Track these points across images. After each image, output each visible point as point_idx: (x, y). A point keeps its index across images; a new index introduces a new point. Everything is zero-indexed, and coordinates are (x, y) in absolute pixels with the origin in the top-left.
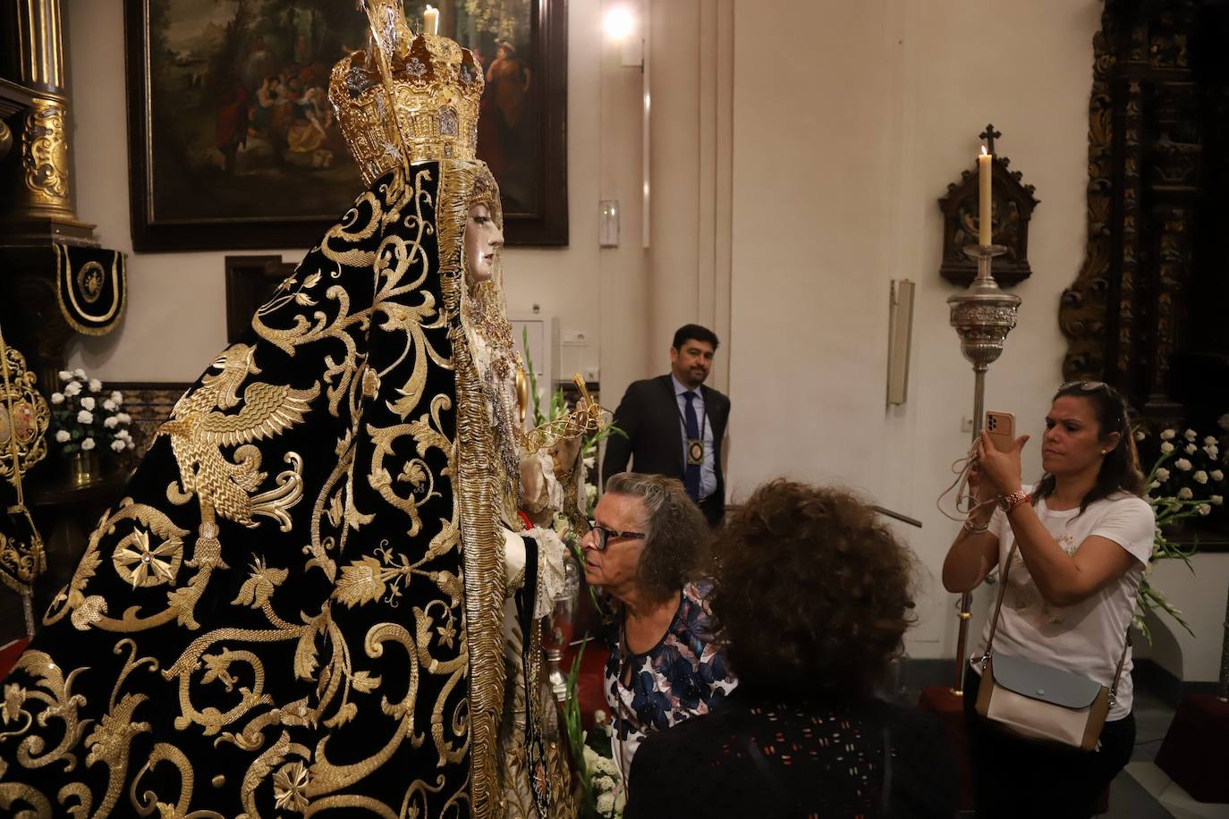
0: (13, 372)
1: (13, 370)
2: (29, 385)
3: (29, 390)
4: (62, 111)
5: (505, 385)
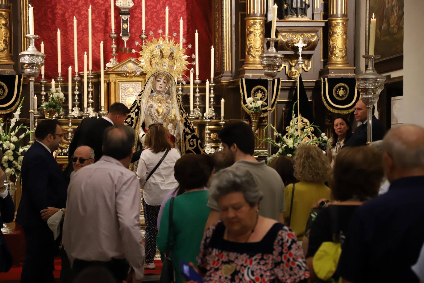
0: (304, 127)
2: (310, 132)
3: (310, 134)
4: (343, 23)
5: (152, 109)
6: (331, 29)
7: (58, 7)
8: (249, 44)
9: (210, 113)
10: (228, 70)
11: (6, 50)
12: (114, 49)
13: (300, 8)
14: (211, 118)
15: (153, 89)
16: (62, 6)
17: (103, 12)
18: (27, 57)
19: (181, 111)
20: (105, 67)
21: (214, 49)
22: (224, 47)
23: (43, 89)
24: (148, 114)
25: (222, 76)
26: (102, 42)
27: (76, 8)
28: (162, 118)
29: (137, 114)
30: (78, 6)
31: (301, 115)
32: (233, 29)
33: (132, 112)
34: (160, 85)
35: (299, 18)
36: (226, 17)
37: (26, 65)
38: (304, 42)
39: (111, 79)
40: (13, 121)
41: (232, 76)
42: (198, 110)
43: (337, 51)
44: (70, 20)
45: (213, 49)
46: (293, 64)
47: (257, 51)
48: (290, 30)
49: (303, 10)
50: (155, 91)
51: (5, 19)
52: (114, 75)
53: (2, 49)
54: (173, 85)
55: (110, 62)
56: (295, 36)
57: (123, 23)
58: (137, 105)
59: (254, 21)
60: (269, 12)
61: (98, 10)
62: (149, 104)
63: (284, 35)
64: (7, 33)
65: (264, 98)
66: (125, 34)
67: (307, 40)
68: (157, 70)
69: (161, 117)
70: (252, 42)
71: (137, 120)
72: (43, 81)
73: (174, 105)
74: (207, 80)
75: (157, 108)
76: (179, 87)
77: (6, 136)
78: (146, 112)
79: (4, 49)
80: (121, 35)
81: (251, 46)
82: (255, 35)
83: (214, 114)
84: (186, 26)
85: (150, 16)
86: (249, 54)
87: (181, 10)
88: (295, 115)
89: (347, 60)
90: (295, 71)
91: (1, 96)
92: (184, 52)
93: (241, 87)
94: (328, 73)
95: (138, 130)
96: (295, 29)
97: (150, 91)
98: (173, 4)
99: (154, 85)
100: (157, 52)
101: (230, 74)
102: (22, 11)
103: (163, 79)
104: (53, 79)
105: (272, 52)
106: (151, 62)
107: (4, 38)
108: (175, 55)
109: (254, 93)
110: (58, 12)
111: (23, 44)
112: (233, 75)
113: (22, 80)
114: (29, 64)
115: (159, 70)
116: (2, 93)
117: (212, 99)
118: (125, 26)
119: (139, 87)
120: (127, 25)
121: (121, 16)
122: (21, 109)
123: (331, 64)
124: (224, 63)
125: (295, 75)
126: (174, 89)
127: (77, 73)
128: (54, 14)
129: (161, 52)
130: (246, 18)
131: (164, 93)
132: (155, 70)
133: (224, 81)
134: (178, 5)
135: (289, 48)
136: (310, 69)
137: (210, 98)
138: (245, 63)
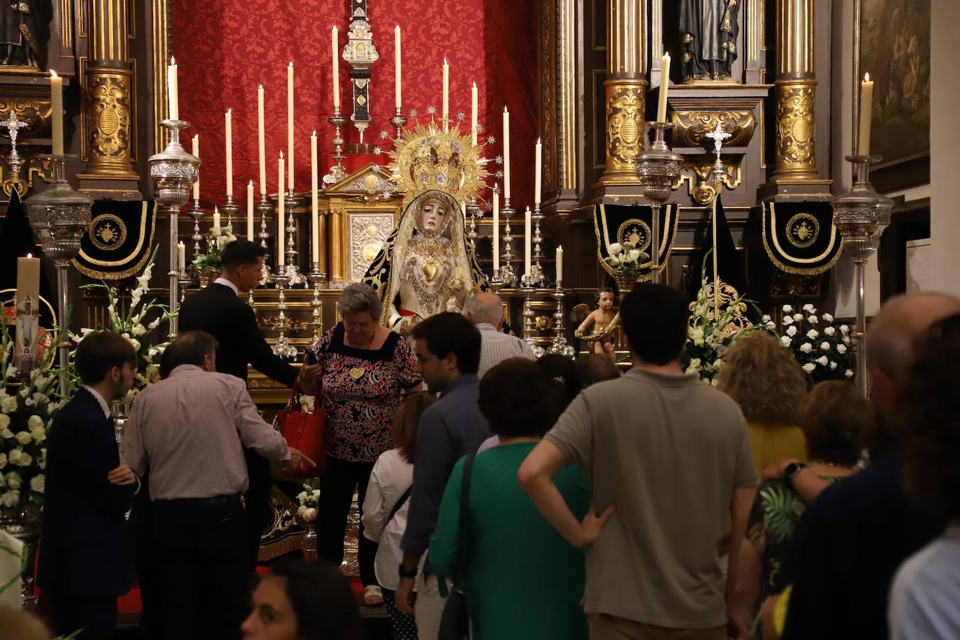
0: (726, 302)
1: (725, 301)
2: (740, 313)
3: (739, 316)
4: (805, 91)
5: (415, 267)
6: (782, 104)
7: (226, 64)
8: (614, 134)
9: (534, 275)
10: (570, 187)
11: (123, 152)
12: (338, 147)
13: (716, 60)
14: (537, 285)
15: (416, 228)
16: (236, 62)
17: (318, 72)
18: (164, 165)
19: (475, 271)
20: (320, 182)
21: (541, 145)
22: (561, 139)
23: (197, 228)
24: (407, 278)
25: (558, 200)
26: (314, 133)
27: (262, 66)
28: (434, 286)
29: (384, 278)
30: (266, 62)
31: (720, 278)
32: (581, 103)
33: (375, 275)
34: (431, 218)
35: (715, 81)
36: (566, 80)
37: (163, 180)
38: (726, 129)
39: (332, 208)
40: (136, 294)
41: (577, 200)
42: (509, 268)
43: (794, 147)
44: (250, 89)
45: (539, 146)
46: (704, 175)
47: (629, 148)
48: (697, 104)
49: (724, 66)
50: (421, 231)
51: (123, 89)
52: (337, 199)
53: (116, 149)
54: (458, 219)
55: (331, 173)
56: (706, 118)
57: (356, 93)
58: (384, 259)
59: (623, 87)
60: (653, 69)
61: (307, 68)
62: (409, 258)
63: (684, 116)
64: (125, 118)
65: (643, 243)
66: (362, 116)
67: (733, 124)
68: (425, 188)
69: (432, 283)
70: (619, 130)
71: (385, 289)
72: (198, 213)
73: (460, 259)
74: (528, 208)
75: (424, 265)
76: (471, 223)
77: (122, 323)
78: (402, 273)
79: (120, 149)
80: (352, 118)
81: (618, 138)
82: (624, 116)
83: (542, 277)
84: (484, 100)
85: (411, 79)
86: (613, 155)
87: (474, 66)
88: (707, 278)
89: (814, 165)
90: (708, 189)
91: (114, 242)
92: (479, 152)
93: (596, 222)
94: (777, 192)
95: (387, 310)
96: (706, 104)
97: (411, 231)
98: (459, 55)
99: (419, 220)
100: (424, 152)
101: (574, 197)
102: (155, 73)
103: (436, 206)
104: (216, 210)
105: (660, 151)
106: (412, 173)
107: (119, 127)
108: (461, 157)
109: (624, 235)
110: (226, 74)
111: (156, 139)
112: (581, 197)
113: (155, 210)
114: (169, 179)
115: (428, 187)
116: (116, 237)
117: (538, 246)
118: (361, 100)
119: (390, 224)
120: (366, 98)
121: (352, 80)
122: (152, 269)
123: (781, 173)
124: (561, 173)
125: (708, 197)
126: (459, 226)
127: (264, 197)
128: (219, 78)
129: (433, 151)
130: (608, 82)
131: (439, 236)
132: (421, 188)
133: (563, 209)
134: (469, 57)
135: (696, 142)
136: (739, 184)
137: (533, 245)
138: (605, 172)
